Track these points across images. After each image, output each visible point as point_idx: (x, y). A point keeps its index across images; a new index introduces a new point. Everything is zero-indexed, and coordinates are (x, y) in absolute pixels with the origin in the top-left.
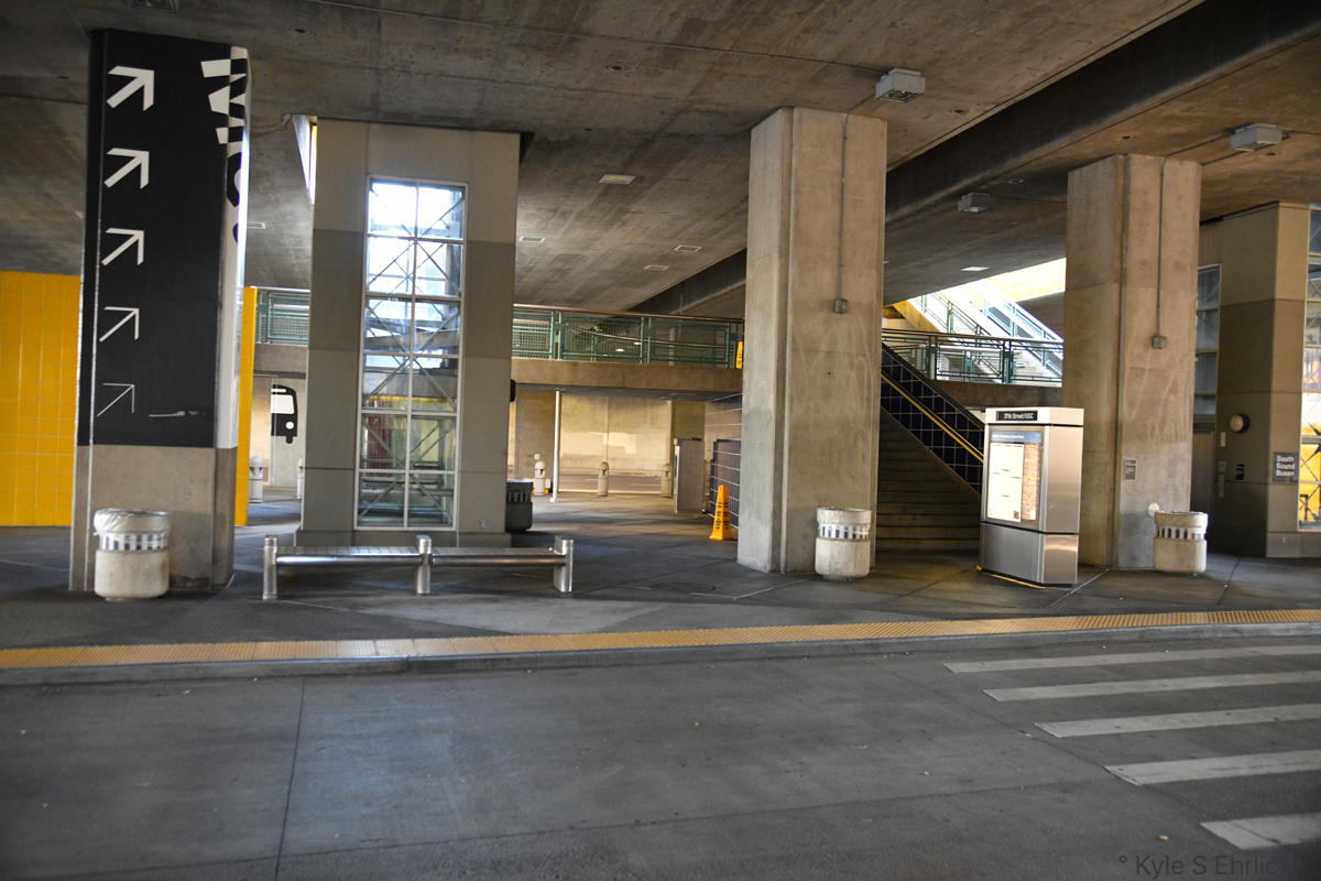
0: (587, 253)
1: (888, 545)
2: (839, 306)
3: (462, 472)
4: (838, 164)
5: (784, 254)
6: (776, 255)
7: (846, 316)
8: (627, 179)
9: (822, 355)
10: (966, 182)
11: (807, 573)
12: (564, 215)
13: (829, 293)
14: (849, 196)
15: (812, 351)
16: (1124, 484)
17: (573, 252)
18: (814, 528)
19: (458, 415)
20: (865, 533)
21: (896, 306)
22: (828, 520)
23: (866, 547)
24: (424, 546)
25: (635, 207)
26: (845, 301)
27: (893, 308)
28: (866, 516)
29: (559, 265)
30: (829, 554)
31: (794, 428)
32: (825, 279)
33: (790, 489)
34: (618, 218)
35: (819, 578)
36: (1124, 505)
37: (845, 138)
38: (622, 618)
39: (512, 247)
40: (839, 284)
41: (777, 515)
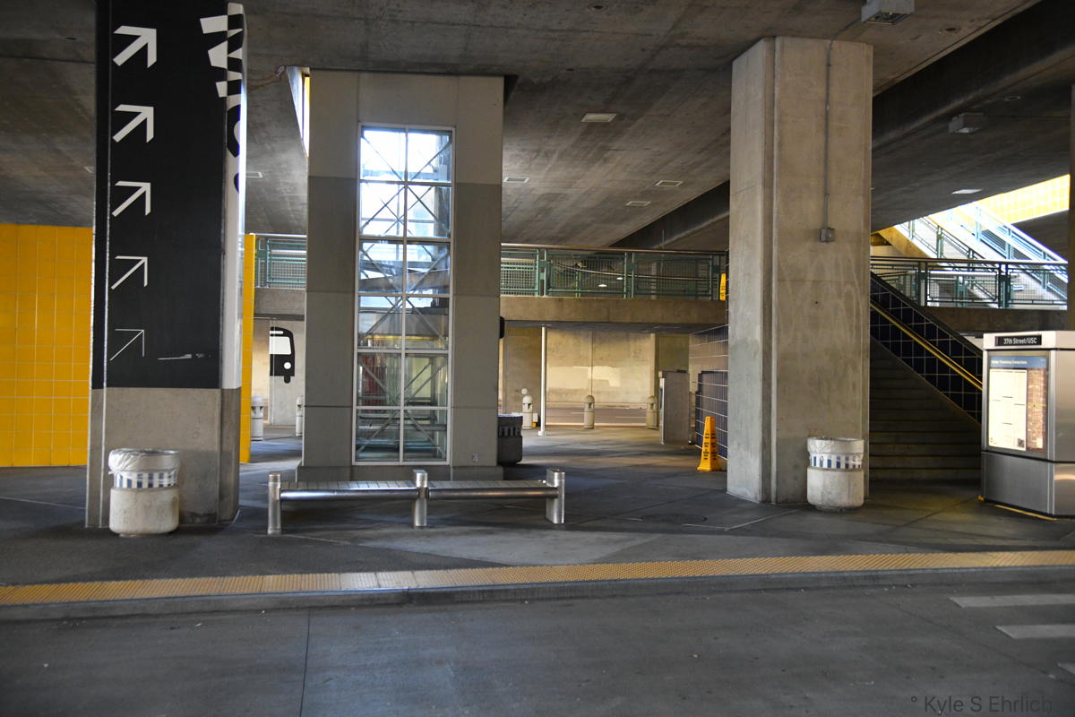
0: (569, 191)
1: (880, 475)
2: (825, 234)
3: (455, 407)
4: (821, 91)
5: (768, 184)
6: (759, 189)
7: (832, 244)
8: (609, 117)
9: (809, 284)
10: (957, 103)
11: (799, 503)
12: (547, 155)
13: (814, 222)
14: (834, 124)
15: (798, 281)
17: (556, 191)
18: (805, 459)
19: (450, 352)
20: (858, 462)
21: (883, 233)
22: (819, 450)
23: (860, 478)
24: (420, 480)
25: (616, 145)
26: (832, 230)
27: (879, 235)
28: (859, 446)
29: (542, 204)
30: (819, 484)
32: (810, 210)
33: (779, 420)
34: (601, 155)
35: (812, 508)
37: (829, 65)
38: (617, 549)
39: (498, 188)
40: (825, 212)
41: (766, 445)
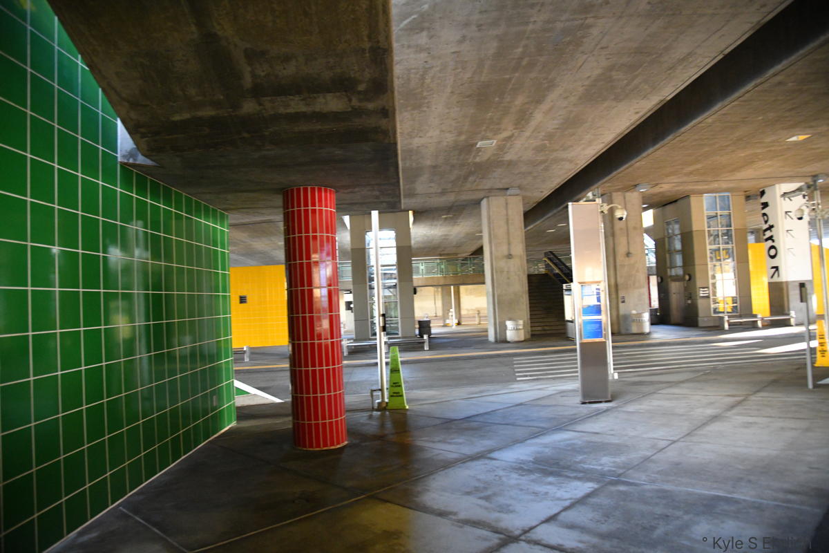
1: (533, 333)
2: (510, 256)
3: (401, 318)
4: (505, 212)
5: (490, 243)
6: (488, 243)
7: (512, 260)
9: (505, 273)
11: (504, 341)
13: (506, 253)
14: (510, 222)
15: (502, 272)
16: (621, 305)
18: (505, 328)
19: (398, 301)
20: (521, 327)
22: (510, 324)
23: (522, 331)
26: (512, 255)
28: (521, 322)
30: (510, 335)
31: (499, 296)
32: (504, 249)
33: (499, 316)
35: (509, 342)
36: (622, 312)
37: (507, 204)
39: (410, 246)
40: (509, 249)
41: (495, 324)
